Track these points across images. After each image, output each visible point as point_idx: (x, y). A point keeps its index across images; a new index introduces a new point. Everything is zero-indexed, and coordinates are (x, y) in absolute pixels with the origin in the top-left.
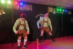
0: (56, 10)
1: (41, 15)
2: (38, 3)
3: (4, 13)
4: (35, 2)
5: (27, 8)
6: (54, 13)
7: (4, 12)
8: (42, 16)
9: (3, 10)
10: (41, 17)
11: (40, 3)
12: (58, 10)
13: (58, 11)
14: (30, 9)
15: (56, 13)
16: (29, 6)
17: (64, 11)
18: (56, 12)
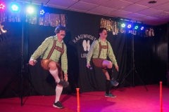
0: (119, 27)
1: (85, 36)
2: (79, 11)
3: (4, 32)
4: (72, 9)
5: (54, 22)
6: (114, 34)
7: (4, 29)
8: (87, 40)
9: (2, 24)
10: (85, 41)
11: (84, 11)
12: (123, 25)
13: (124, 29)
14: (60, 23)
15: (119, 33)
16: (58, 15)
17: (136, 27)
18: (119, 31)
